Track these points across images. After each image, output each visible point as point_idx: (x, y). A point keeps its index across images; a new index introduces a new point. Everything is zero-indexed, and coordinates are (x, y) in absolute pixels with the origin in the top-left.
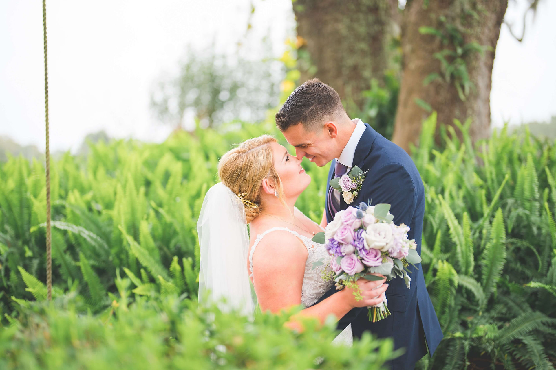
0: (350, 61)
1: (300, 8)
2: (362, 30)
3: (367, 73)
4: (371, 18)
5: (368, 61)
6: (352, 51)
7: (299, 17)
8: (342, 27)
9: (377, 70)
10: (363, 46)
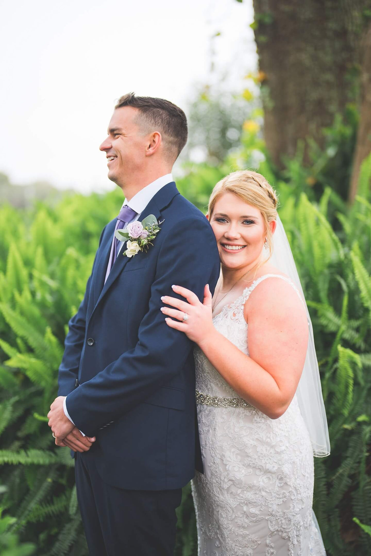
0: (314, 95)
1: (263, 39)
2: (328, 59)
3: (333, 108)
4: (338, 44)
5: (334, 94)
6: (316, 84)
7: (261, 48)
8: (305, 58)
9: (343, 102)
10: (329, 77)
